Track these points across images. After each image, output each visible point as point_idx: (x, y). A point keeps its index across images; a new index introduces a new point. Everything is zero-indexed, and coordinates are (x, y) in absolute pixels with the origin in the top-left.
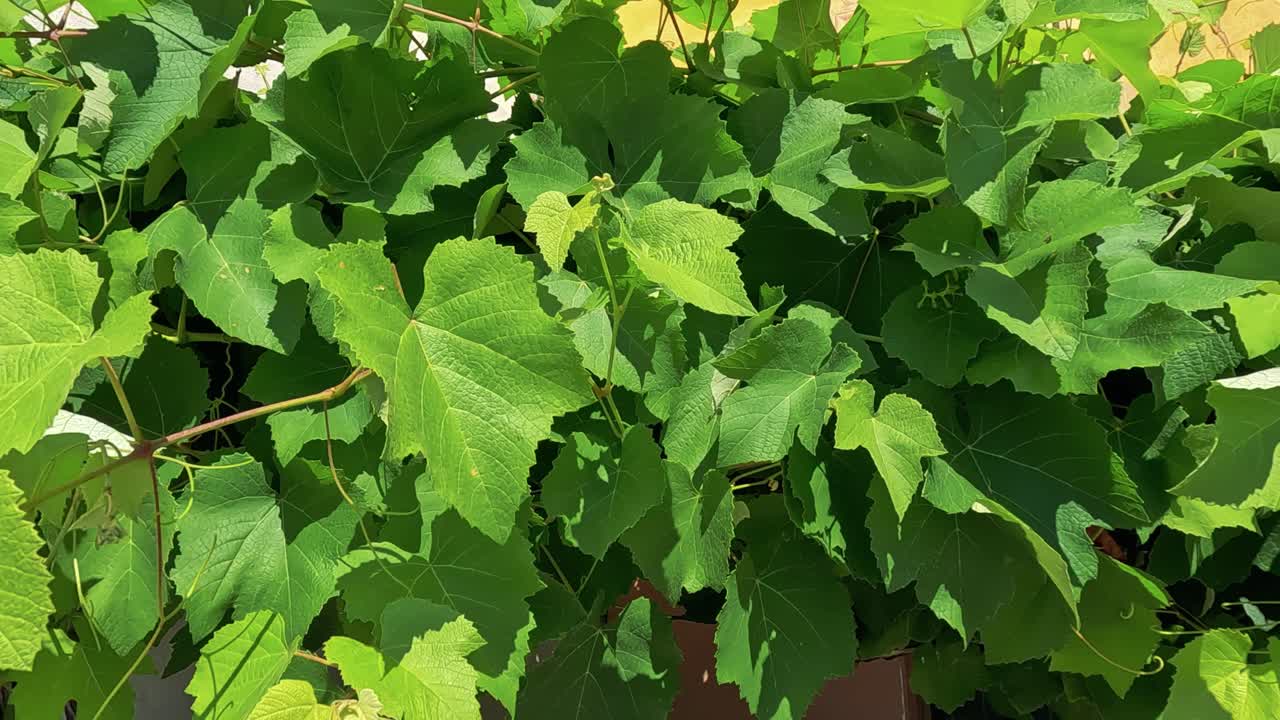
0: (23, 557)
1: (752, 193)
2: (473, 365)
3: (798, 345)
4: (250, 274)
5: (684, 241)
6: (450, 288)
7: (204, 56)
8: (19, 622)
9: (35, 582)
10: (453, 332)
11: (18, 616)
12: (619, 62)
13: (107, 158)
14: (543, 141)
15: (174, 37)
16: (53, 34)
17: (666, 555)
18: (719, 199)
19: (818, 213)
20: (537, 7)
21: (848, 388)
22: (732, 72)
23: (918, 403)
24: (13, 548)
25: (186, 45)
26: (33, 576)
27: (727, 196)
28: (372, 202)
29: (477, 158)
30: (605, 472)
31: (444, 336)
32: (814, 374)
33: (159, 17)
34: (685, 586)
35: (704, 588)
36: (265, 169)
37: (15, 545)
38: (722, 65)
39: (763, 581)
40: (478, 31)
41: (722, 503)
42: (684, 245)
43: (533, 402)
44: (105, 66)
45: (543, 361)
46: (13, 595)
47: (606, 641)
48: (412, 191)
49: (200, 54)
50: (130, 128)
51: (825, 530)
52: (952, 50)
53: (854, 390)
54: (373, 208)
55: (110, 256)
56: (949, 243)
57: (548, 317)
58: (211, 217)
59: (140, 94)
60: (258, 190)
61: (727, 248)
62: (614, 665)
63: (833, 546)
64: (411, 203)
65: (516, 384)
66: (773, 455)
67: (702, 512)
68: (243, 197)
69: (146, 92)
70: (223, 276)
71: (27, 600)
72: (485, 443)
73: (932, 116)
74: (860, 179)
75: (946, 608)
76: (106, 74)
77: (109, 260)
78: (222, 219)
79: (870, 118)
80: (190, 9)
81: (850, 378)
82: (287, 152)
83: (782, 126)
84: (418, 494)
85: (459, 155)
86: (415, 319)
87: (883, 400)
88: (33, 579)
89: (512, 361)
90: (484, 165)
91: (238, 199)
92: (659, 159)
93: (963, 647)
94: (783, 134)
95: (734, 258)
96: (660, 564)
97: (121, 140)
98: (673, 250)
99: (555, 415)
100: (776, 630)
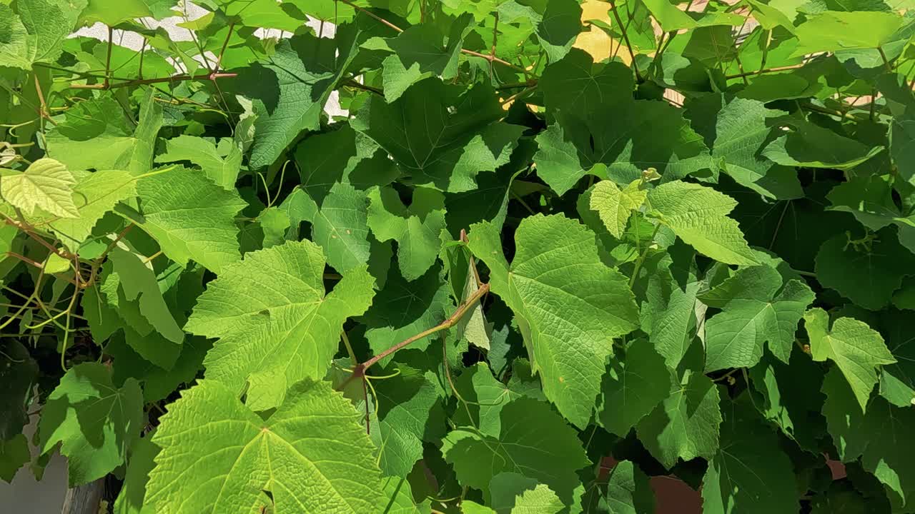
0: (363, 458)
1: (713, 170)
2: (552, 302)
3: (759, 281)
4: (351, 235)
5: (690, 210)
6: (535, 249)
7: (307, 86)
8: (362, 502)
9: (370, 475)
10: (538, 280)
11: (361, 498)
12: (592, 77)
13: (252, 158)
14: (552, 138)
15: (288, 74)
16: (212, 76)
17: (661, 431)
18: (688, 175)
19: (759, 182)
20: (552, 46)
21: (810, 314)
22: (669, 81)
23: (866, 324)
24: (357, 452)
25: (295, 79)
26: (369, 470)
27: (694, 174)
28: (432, 183)
29: (503, 151)
30: (615, 373)
31: (531, 283)
32: (770, 302)
33: (278, 62)
34: (681, 455)
35: (696, 458)
36: (353, 162)
37: (359, 450)
38: (662, 75)
39: (725, 450)
40: (494, 61)
41: (707, 396)
42: (690, 213)
43: (597, 328)
44: (249, 96)
45: (603, 299)
46: (357, 483)
47: (600, 492)
48: (460, 175)
49: (304, 84)
50: (265, 137)
51: (778, 415)
52: (855, 62)
53: (813, 316)
54: (434, 188)
55: (262, 225)
56: (865, 204)
57: (606, 268)
58: (319, 196)
59: (270, 113)
60: (349, 176)
61: (726, 215)
62: (606, 509)
63: (785, 426)
64: (461, 184)
65: (584, 315)
66: (748, 362)
67: (687, 401)
68: (340, 182)
69: (274, 112)
70: (334, 237)
71: (366, 487)
72: (567, 358)
73: (816, 106)
74: (795, 159)
75: (886, 476)
76: (251, 102)
77: (261, 228)
78: (326, 197)
79: (788, 113)
80: (297, 55)
81: (809, 307)
82: (367, 150)
83: (717, 119)
84: (475, 387)
85: (490, 149)
86: (511, 271)
87: (835, 322)
88: (369, 473)
89: (581, 300)
90: (508, 156)
91: (337, 183)
92: (629, 145)
93: (902, 505)
94: (717, 125)
95: (735, 224)
96: (656, 438)
97: (259, 146)
98: (682, 217)
99: (614, 337)
100: (738, 486)
